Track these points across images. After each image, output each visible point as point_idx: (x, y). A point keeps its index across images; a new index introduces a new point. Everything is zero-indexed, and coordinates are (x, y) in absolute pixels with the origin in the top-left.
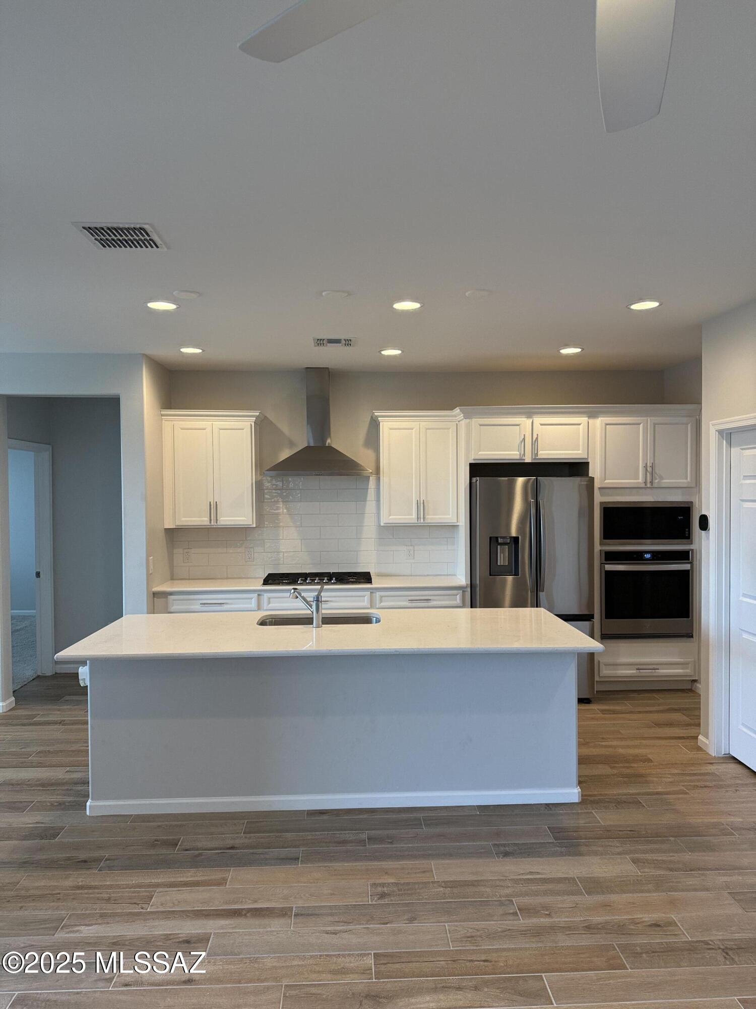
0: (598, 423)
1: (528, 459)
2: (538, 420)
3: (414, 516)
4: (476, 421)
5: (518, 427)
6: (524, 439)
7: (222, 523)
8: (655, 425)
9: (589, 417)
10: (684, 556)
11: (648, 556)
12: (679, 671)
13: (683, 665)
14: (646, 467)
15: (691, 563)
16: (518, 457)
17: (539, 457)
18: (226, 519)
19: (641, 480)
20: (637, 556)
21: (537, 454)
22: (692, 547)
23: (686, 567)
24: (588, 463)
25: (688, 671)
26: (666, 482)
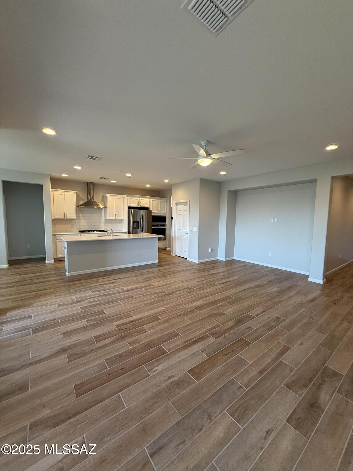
0: (151, 200)
1: (139, 206)
2: (141, 199)
3: (115, 217)
4: (129, 198)
5: (137, 200)
6: (138, 202)
7: (68, 218)
8: (160, 201)
9: (150, 199)
10: (164, 225)
11: (159, 225)
12: (164, 246)
13: (164, 245)
14: (159, 209)
15: (166, 227)
16: (137, 206)
17: (141, 206)
18: (68, 217)
19: (158, 211)
20: (157, 226)
21: (141, 205)
22: (166, 224)
23: (165, 227)
24: (149, 208)
25: (165, 246)
26: (162, 212)
